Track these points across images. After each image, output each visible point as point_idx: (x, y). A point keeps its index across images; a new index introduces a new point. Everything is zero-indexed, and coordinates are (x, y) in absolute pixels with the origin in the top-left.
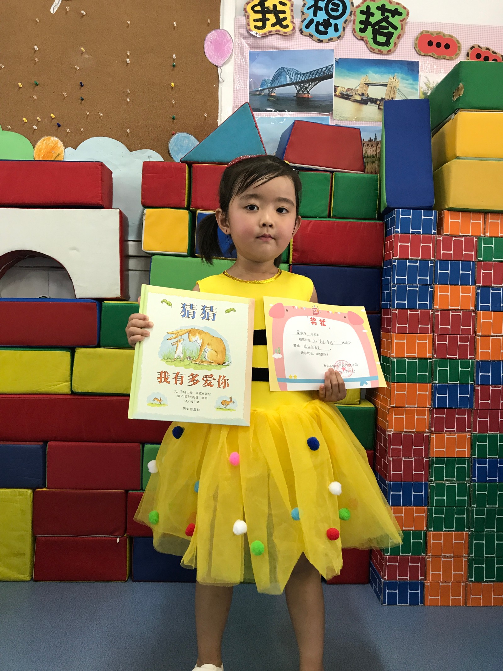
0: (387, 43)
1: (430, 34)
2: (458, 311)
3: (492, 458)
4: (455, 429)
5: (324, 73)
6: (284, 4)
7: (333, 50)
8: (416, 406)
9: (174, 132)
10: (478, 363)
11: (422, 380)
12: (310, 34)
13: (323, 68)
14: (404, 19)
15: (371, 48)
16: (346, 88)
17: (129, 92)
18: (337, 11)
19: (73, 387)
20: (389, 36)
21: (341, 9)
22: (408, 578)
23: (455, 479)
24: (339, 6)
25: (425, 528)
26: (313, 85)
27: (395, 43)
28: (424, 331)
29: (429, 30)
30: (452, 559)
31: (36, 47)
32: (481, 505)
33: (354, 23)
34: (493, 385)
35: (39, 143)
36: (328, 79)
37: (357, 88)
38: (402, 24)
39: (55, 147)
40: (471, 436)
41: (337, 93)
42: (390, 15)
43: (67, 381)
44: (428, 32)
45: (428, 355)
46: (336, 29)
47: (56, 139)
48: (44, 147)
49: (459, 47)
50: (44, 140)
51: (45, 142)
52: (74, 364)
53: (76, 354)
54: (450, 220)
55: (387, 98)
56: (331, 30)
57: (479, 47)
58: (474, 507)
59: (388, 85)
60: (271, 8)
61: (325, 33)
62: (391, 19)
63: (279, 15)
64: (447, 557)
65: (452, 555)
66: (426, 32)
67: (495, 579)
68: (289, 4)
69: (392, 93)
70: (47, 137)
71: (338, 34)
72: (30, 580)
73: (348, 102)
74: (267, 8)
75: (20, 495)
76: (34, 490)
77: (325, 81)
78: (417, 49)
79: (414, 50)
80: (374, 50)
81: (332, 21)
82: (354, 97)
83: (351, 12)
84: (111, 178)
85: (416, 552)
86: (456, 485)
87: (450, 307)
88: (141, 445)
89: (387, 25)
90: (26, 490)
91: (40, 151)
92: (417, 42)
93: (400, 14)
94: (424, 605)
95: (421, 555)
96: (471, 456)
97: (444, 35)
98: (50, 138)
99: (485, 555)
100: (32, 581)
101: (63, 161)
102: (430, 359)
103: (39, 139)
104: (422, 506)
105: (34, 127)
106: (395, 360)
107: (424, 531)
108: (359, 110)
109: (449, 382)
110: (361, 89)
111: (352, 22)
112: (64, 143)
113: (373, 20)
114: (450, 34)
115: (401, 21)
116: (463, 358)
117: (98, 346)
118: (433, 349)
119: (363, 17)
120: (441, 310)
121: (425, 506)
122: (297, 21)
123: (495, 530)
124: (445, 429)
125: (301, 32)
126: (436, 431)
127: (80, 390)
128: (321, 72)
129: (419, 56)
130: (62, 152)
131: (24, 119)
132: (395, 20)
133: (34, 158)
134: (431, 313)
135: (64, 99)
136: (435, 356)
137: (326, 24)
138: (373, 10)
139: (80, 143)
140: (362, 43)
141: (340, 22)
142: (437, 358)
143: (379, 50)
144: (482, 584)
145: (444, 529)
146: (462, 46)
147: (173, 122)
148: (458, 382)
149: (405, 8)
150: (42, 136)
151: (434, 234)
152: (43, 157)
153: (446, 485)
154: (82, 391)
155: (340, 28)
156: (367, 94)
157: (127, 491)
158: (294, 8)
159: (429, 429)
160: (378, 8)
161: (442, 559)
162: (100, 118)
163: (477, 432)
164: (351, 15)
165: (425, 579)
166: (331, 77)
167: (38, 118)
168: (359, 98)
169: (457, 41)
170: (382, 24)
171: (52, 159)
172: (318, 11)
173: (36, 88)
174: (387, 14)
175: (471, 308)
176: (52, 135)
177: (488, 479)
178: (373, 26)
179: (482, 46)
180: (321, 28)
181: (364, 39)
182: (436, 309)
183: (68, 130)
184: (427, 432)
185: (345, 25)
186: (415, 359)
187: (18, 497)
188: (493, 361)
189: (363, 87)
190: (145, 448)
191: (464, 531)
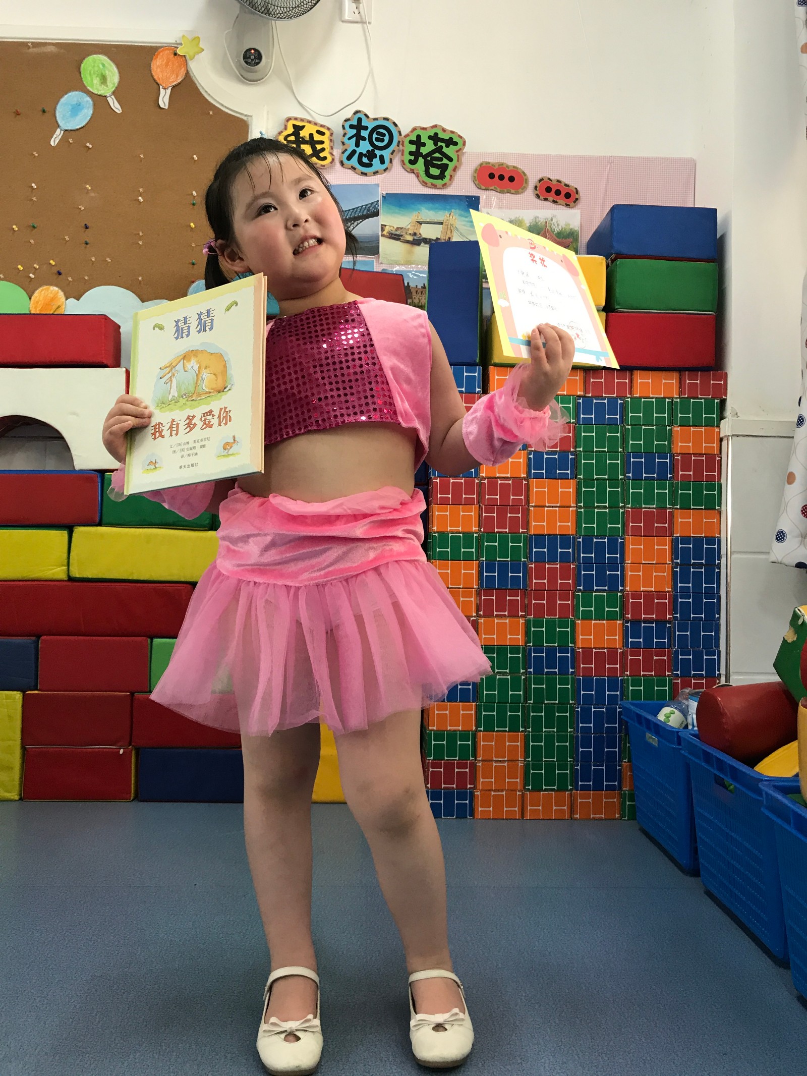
0: (441, 176)
1: (490, 165)
2: (507, 479)
3: (551, 646)
4: (506, 613)
5: (368, 211)
6: (322, 134)
7: (378, 185)
8: (461, 586)
9: (193, 280)
10: (531, 537)
11: (468, 558)
12: (352, 167)
13: (367, 205)
14: (460, 150)
15: (423, 182)
16: (395, 227)
17: (141, 234)
18: (382, 141)
19: (70, 571)
20: (444, 168)
21: (387, 139)
22: (455, 786)
23: (508, 671)
24: (384, 135)
25: (474, 728)
26: (356, 224)
27: (451, 176)
28: (469, 502)
29: (490, 161)
30: (506, 764)
31: (33, 185)
32: (539, 701)
33: (403, 155)
34: (549, 562)
35: (36, 294)
36: (373, 217)
37: (409, 227)
38: (458, 156)
39: (53, 299)
40: (525, 620)
41: (385, 233)
42: (443, 145)
43: (63, 565)
44: (489, 163)
45: (474, 529)
46: (382, 161)
47: (56, 289)
48: (41, 298)
49: (526, 179)
50: (42, 290)
51: (43, 292)
52: (72, 545)
53: (74, 534)
54: (497, 377)
55: (443, 238)
56: (376, 161)
57: (549, 179)
58: (530, 703)
59: (444, 223)
60: (307, 138)
61: (370, 165)
62: (445, 150)
63: (317, 146)
64: (500, 761)
65: (506, 759)
66: (486, 164)
67: (555, 788)
68: (327, 133)
69: (449, 232)
70: (45, 287)
71: (384, 166)
72: (17, 799)
73: (398, 243)
74: (302, 138)
75: (7, 697)
76: (24, 692)
77: (370, 219)
78: (477, 182)
79: (473, 184)
80: (426, 184)
81: (377, 152)
82: (404, 237)
83: (399, 142)
84: (120, 333)
85: (464, 756)
86: (509, 677)
87: (498, 475)
88: (149, 640)
89: (440, 156)
90: (15, 692)
91: (37, 302)
92: (476, 175)
93: (456, 144)
94: (474, 818)
95: (469, 759)
96: (526, 643)
97: (508, 166)
98: (48, 289)
99: (544, 759)
100: (20, 801)
101: (64, 314)
102: (476, 533)
103: (35, 290)
104: (470, 702)
105: (31, 275)
106: (437, 535)
107: (472, 731)
108: (410, 253)
109: (498, 559)
110: (412, 228)
111: (400, 153)
112: (65, 294)
113: (424, 150)
114: (515, 165)
115: (457, 151)
116: (514, 531)
117: (100, 524)
118: (479, 523)
119: (413, 148)
120: (488, 478)
121: (473, 702)
122: (337, 152)
123: (555, 730)
124: (495, 613)
125: (342, 163)
126: (484, 616)
127: (78, 576)
128: (365, 209)
129: (479, 190)
130: (62, 305)
131: (19, 267)
132: (450, 151)
133: (30, 311)
134: (477, 481)
135: (66, 243)
136: (482, 530)
137: (371, 155)
138: (424, 139)
139: (84, 293)
140: (413, 175)
141: (386, 153)
142: (484, 532)
143: (432, 184)
144: (541, 793)
145: (496, 729)
146: (530, 178)
147: (193, 268)
148: (509, 559)
149: (460, 137)
150: (41, 286)
151: (478, 393)
152: (41, 310)
153: (498, 677)
154: (81, 576)
155: (387, 160)
156: (420, 234)
157: (132, 694)
158: (334, 137)
159: (477, 613)
160: (430, 138)
161: (494, 764)
162: (107, 264)
163: (532, 616)
164: (398, 146)
165: (475, 788)
166: (376, 214)
167: (35, 265)
168: (410, 238)
169: (524, 172)
170: (435, 155)
171: (51, 312)
172: (361, 142)
173: (34, 231)
174: (440, 144)
175: (522, 476)
176: (51, 285)
177: (546, 670)
178: (425, 157)
179: (551, 178)
180: (365, 160)
181: (415, 171)
182: (483, 477)
183: (70, 279)
184: (475, 617)
185: (391, 156)
186: (460, 533)
187: (4, 701)
188: (549, 535)
189: (415, 226)
190: (154, 643)
191: (519, 731)
